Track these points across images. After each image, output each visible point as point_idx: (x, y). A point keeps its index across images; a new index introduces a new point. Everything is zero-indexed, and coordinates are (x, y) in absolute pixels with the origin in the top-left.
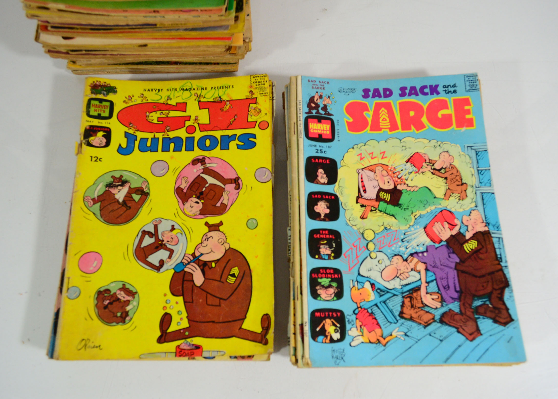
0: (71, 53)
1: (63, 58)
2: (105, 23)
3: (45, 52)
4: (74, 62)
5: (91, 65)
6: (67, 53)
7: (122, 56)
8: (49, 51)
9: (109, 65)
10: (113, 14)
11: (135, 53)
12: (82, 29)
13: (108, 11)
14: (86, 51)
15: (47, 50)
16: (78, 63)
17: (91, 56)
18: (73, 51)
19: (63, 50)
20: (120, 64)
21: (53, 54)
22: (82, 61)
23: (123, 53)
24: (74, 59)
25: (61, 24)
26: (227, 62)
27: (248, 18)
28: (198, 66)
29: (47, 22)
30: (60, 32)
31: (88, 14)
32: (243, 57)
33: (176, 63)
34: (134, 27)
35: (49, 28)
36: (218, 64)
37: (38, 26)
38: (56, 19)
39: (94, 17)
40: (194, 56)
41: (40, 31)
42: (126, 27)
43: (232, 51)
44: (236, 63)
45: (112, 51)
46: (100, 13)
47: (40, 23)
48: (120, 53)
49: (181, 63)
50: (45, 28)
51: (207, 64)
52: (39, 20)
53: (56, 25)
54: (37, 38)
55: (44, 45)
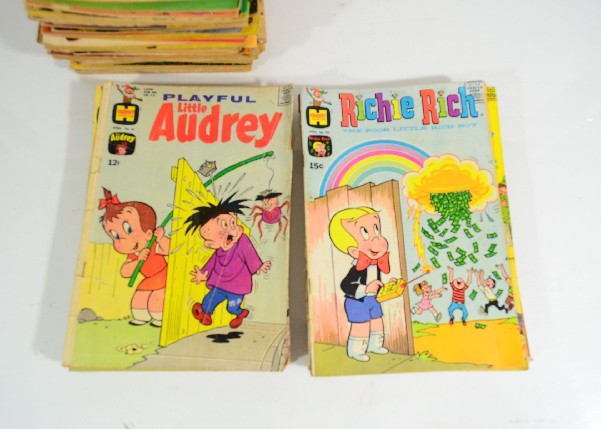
0: (76, 54)
1: (66, 58)
2: (112, 24)
3: (48, 53)
4: (78, 63)
5: (95, 65)
6: (72, 54)
7: (129, 57)
8: (52, 52)
9: (115, 65)
10: (120, 16)
11: (143, 54)
12: (87, 30)
13: (115, 13)
14: (92, 52)
15: (50, 51)
16: (83, 64)
17: (97, 57)
18: (78, 52)
19: (67, 51)
20: (127, 64)
21: (56, 55)
22: (87, 62)
23: (130, 54)
24: (79, 60)
25: (65, 25)
26: (240, 62)
27: (262, 17)
28: (209, 67)
29: (51, 23)
30: (64, 33)
31: (94, 16)
32: (257, 57)
33: (186, 64)
34: (142, 29)
35: (53, 30)
36: (230, 64)
37: (40, 27)
38: (60, 20)
39: (101, 19)
40: (206, 57)
41: (42, 32)
42: (134, 29)
43: (245, 52)
44: (249, 64)
45: (119, 52)
46: (107, 14)
47: (43, 24)
48: (127, 54)
49: (191, 64)
50: (48, 30)
51: (219, 64)
52: (41, 22)
53: (60, 27)
54: (39, 39)
55: (47, 46)
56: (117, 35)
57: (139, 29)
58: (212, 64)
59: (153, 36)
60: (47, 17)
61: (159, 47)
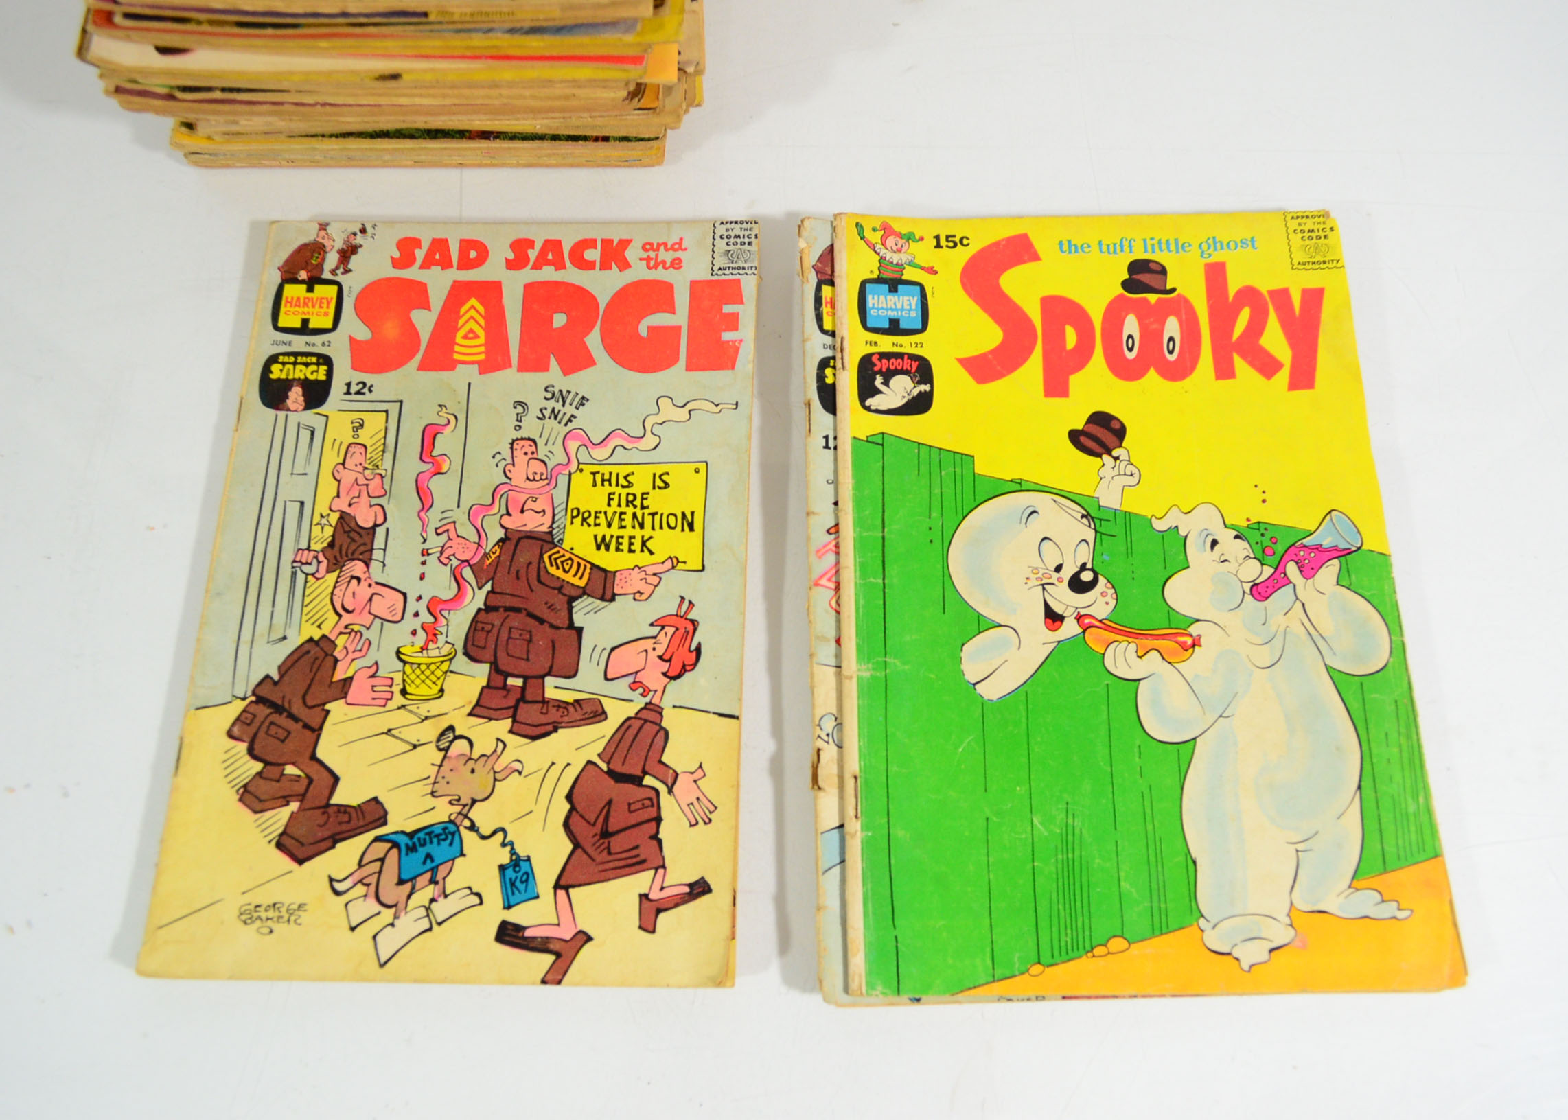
0: (179, 94)
1: (158, 111)
2: (281, 7)
3: (107, 92)
4: (190, 125)
5: (238, 134)
6: (168, 96)
7: (328, 108)
8: (118, 90)
9: (291, 136)
11: (365, 102)
12: (211, 22)
14: (223, 90)
15: (112, 88)
16: (202, 128)
17: (237, 106)
18: (185, 89)
19: (158, 87)
20: (323, 136)
21: (129, 98)
22: (214, 120)
23: (330, 99)
24: (191, 116)
25: (153, 6)
26: (632, 133)
28: (548, 146)
30: (147, 30)
32: (677, 120)
33: (485, 135)
34: (363, 20)
35: (119, 19)
36: (606, 139)
37: (88, 12)
41: (92, 27)
42: (341, 20)
43: (646, 102)
44: (657, 139)
45: (299, 92)
47: (93, 4)
48: (321, 99)
49: (498, 135)
50: (106, 19)
51: (575, 138)
53: (140, 11)
54: (82, 51)
55: (106, 70)
56: (293, 37)
57: (351, 20)
58: (555, 138)
59: (390, 45)
61: (407, 78)
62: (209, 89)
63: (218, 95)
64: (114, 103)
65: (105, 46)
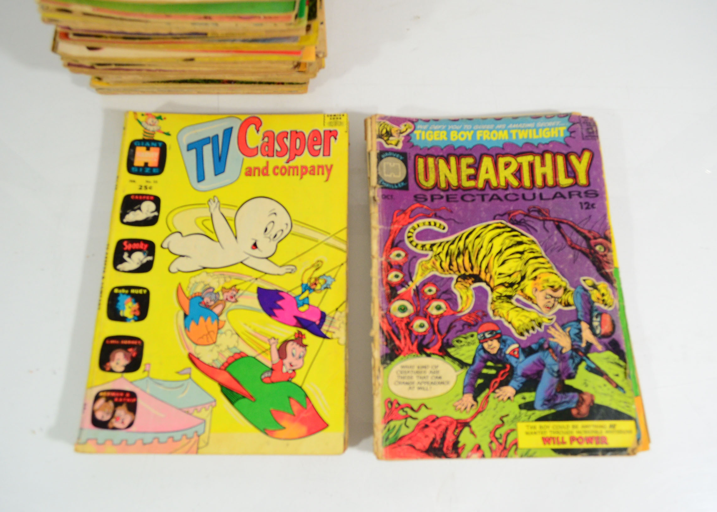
0: (97, 67)
1: (86, 73)
2: (142, 30)
3: (64, 66)
4: (100, 79)
5: (120, 82)
6: (92, 67)
7: (162, 72)
8: (69, 65)
9: (144, 82)
10: (152, 20)
11: (178, 69)
12: (112, 37)
13: (146, 16)
14: (116, 65)
15: (66, 63)
16: (105, 80)
17: (122, 72)
18: (100, 65)
19: (87, 63)
20: (158, 82)
21: (74, 68)
22: (111, 78)
23: (163, 68)
24: (100, 75)
25: (86, 30)
26: (295, 81)
27: (322, 26)
28: (257, 86)
29: (69, 28)
30: (84, 41)
31: (121, 19)
32: (314, 75)
33: (229, 82)
34: (179, 36)
35: (71, 36)
36: (283, 84)
37: (56, 32)
38: (80, 24)
39: (129, 23)
40: (253, 73)
41: (58, 39)
42: (170, 36)
43: (301, 68)
44: (305, 83)
45: (149, 65)
46: (137, 18)
47: (59, 29)
48: (159, 68)
49: (235, 82)
50: (65, 36)
51: (269, 83)
52: (57, 26)
53: (80, 32)
54: (54, 48)
55: (64, 57)
56: (148, 43)
57: (174, 36)
58: (260, 83)
59: (191, 46)
60: (65, 20)
61: (197, 60)
62: (109, 65)
63: (113, 67)
64: (67, 71)
65: (65, 47)
